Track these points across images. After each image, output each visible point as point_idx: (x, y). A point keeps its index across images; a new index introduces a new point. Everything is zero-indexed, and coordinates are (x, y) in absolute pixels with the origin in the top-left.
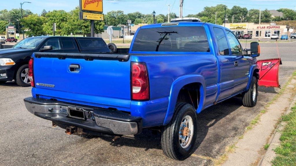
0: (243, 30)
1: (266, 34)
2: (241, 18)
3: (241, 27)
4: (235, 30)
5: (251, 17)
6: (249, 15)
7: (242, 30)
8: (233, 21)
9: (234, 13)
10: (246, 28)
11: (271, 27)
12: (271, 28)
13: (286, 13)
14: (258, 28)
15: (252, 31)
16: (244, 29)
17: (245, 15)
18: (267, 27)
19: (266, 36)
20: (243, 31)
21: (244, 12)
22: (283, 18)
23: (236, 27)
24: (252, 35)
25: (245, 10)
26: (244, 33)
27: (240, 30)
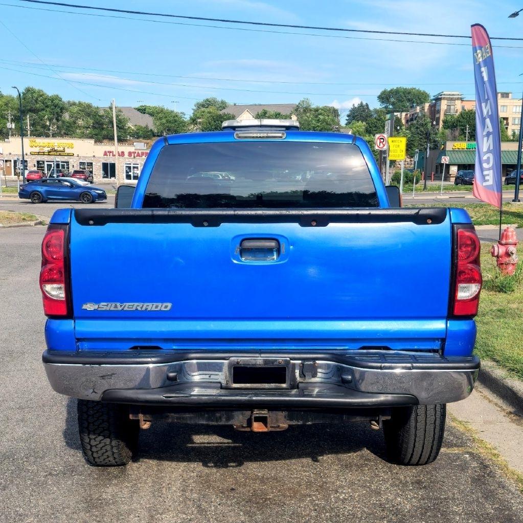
0: (66, 157)
1: (127, 172)
2: (48, 123)
3: (62, 149)
4: (45, 158)
5: (75, 123)
6: (71, 117)
7: (65, 159)
8: (29, 132)
9: (29, 107)
10: (75, 155)
11: (138, 153)
12: (138, 155)
13: (161, 119)
14: (105, 154)
15: (92, 163)
16: (68, 155)
17: (58, 117)
18: (130, 154)
19: (128, 177)
20: (67, 163)
21: (56, 107)
22: (156, 131)
23: (46, 150)
24: (91, 172)
25: (56, 102)
26: (71, 167)
27: (59, 159)
